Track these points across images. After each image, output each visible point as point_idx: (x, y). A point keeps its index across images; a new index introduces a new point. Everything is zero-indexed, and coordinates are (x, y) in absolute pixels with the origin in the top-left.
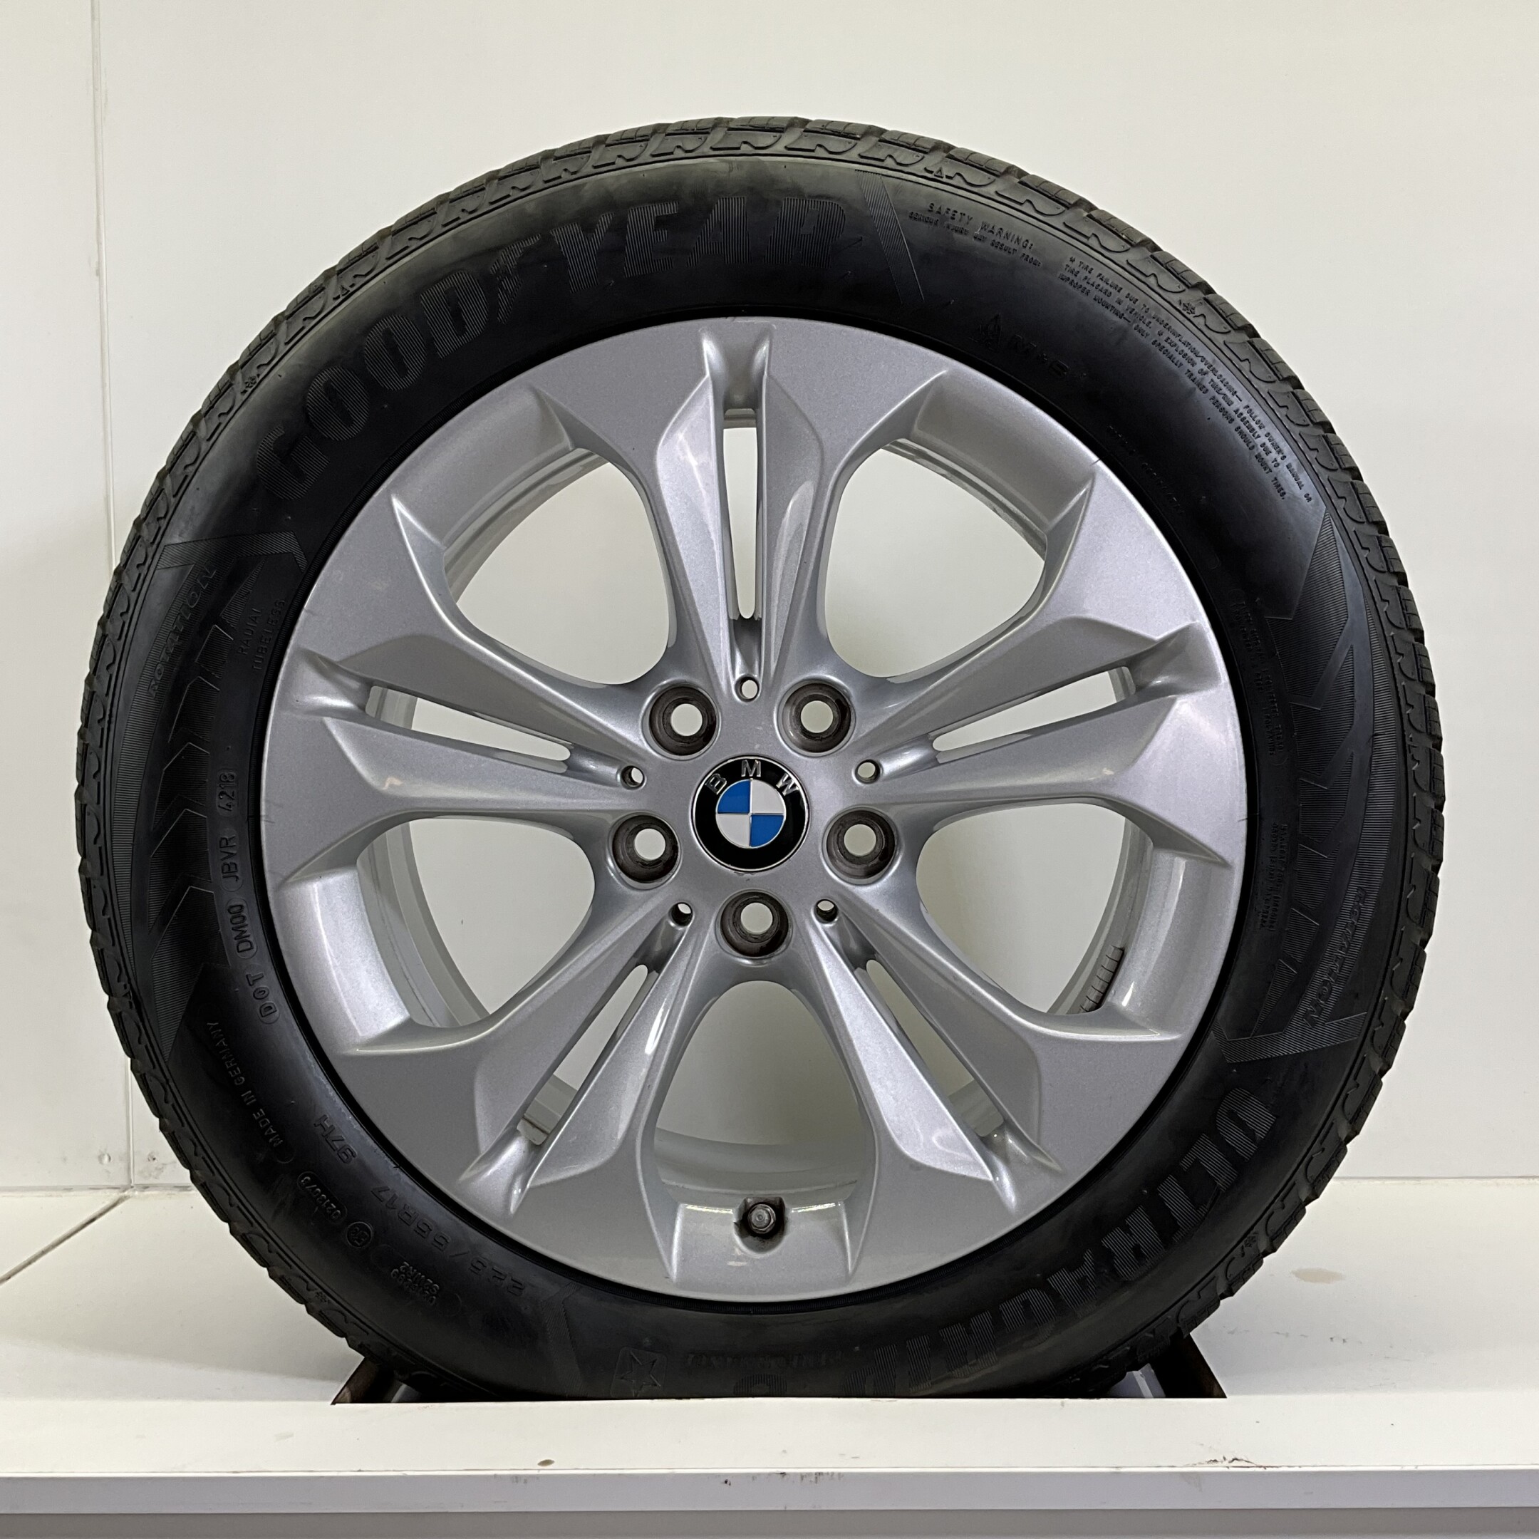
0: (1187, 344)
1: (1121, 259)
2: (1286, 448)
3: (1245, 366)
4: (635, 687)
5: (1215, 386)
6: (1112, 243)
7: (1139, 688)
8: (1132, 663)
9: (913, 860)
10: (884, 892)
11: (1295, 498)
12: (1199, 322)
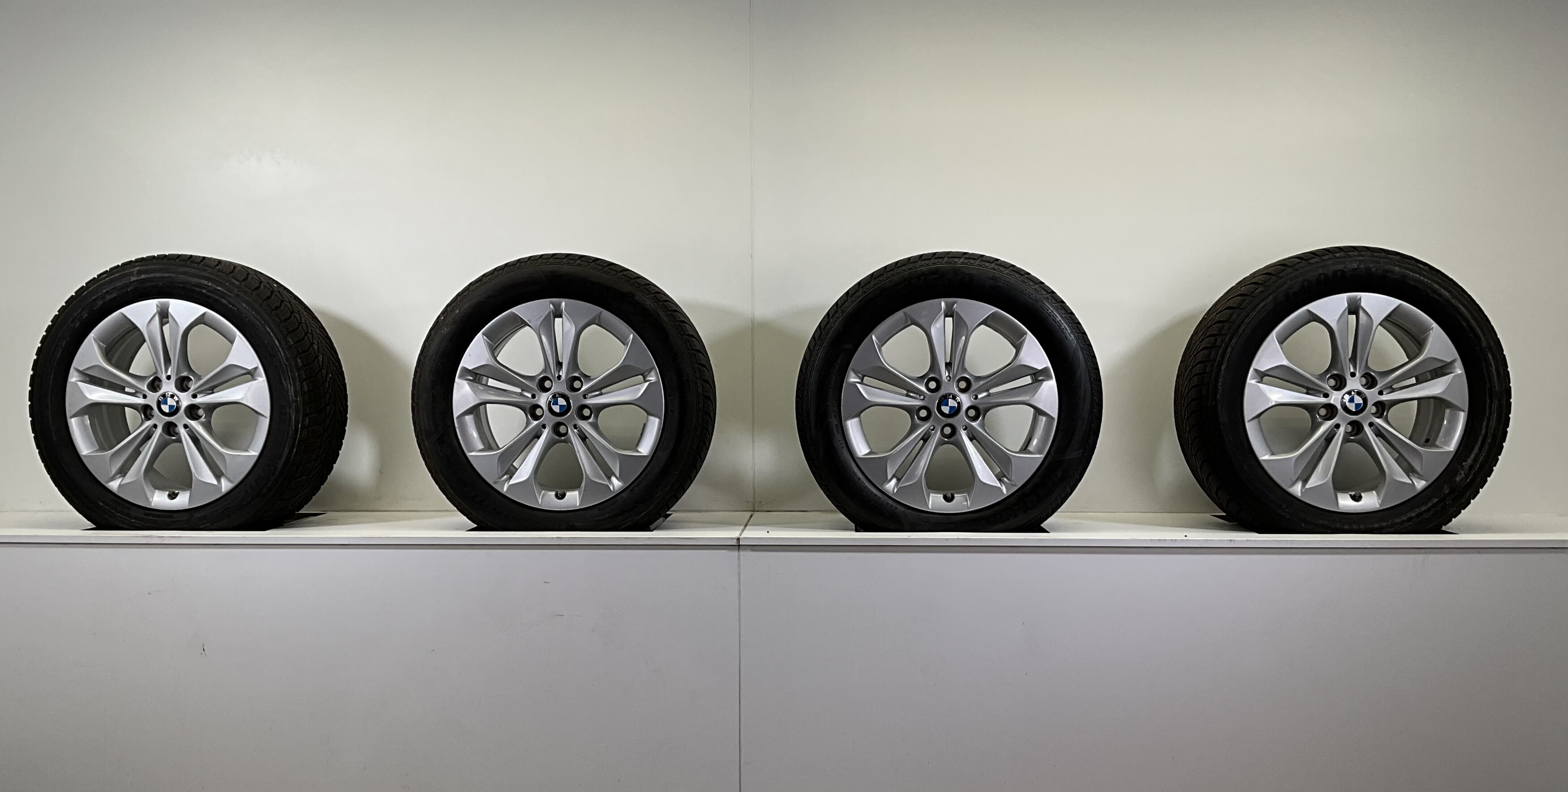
0: (1047, 306)
1: (1033, 287)
2: (1068, 329)
3: (1060, 311)
4: (923, 377)
5: (1053, 315)
6: (1031, 283)
7: (1036, 379)
8: (1034, 374)
9: (984, 417)
10: (978, 424)
11: (1069, 339)
12: (1050, 301)
